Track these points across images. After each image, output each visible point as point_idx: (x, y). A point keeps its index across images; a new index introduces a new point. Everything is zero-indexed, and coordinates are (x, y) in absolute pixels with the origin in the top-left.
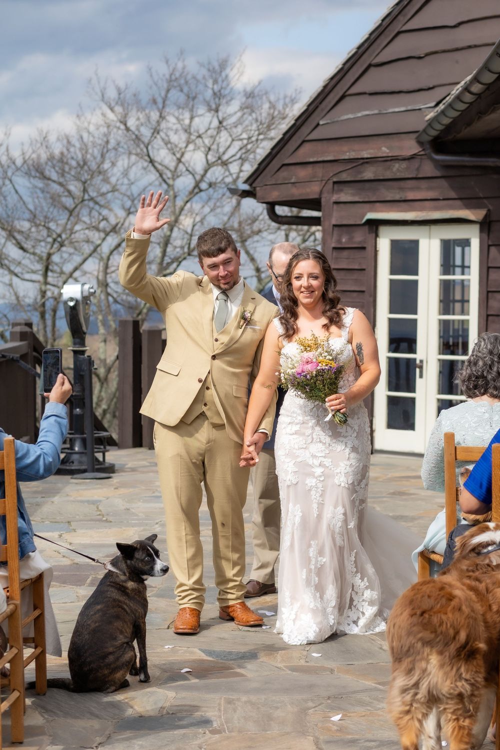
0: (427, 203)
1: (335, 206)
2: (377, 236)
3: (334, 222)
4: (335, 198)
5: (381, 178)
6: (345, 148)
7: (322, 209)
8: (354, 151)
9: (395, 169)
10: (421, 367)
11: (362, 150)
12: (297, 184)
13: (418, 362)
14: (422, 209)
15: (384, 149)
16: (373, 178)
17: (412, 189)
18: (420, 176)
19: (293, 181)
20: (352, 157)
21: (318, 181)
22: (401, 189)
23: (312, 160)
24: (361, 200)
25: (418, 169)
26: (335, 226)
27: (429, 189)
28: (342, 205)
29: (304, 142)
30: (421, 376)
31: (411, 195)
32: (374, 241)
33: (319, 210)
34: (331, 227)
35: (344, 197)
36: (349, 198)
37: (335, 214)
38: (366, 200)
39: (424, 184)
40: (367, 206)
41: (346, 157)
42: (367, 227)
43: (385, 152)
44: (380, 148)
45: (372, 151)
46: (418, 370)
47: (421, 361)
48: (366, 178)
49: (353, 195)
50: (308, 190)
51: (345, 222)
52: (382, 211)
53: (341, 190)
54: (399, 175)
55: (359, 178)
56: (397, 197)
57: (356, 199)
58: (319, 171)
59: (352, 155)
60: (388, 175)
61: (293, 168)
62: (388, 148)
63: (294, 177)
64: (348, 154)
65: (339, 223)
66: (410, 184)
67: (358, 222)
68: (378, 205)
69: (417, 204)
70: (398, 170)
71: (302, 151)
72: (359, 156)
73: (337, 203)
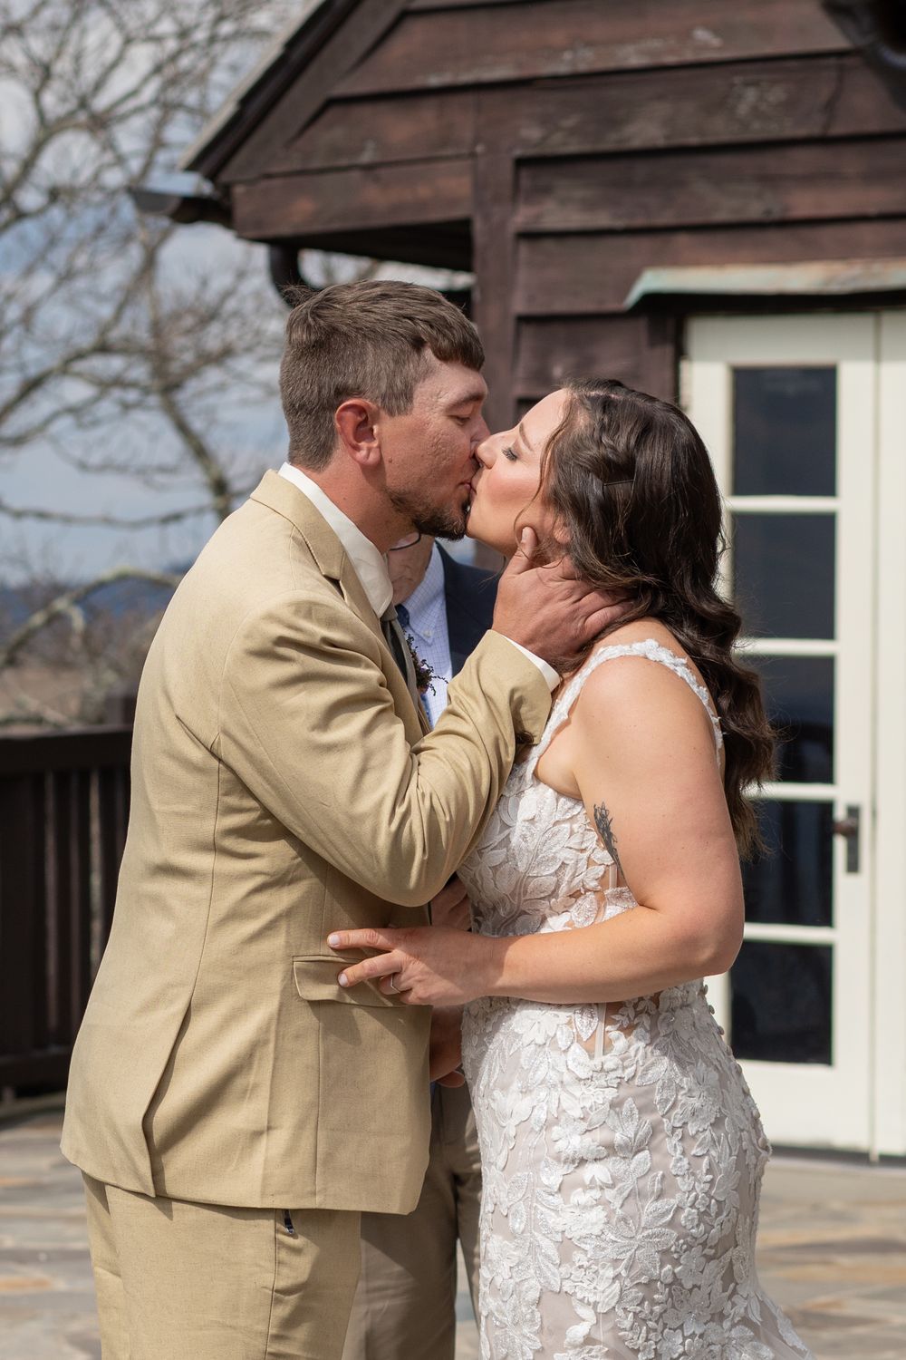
0: (867, 232)
1: (524, 250)
2: (680, 353)
3: (520, 305)
4: (523, 217)
5: (694, 140)
6: (558, 36)
7: (477, 263)
8: (590, 44)
9: (743, 109)
10: (852, 834)
11: (622, 41)
12: (383, 173)
13: (840, 814)
14: (845, 253)
15: (701, 35)
16: (661, 142)
17: (809, 179)
18: (838, 129)
19: (367, 157)
20: (583, 67)
21: (458, 157)
22: (769, 180)
23: (434, 81)
24: (620, 223)
25: (830, 107)
26: (524, 320)
27: (872, 177)
28: (549, 245)
29: (405, 15)
30: (853, 866)
31: (804, 203)
32: (668, 374)
33: (465, 267)
34: (510, 325)
35: (556, 214)
36: (574, 218)
37: (523, 276)
38: (640, 221)
39: (852, 161)
40: (644, 244)
41: (562, 68)
42: (641, 325)
43: (706, 47)
44: (686, 35)
45: (656, 44)
46: (840, 845)
47: (854, 812)
48: (636, 143)
49: (589, 205)
50: (424, 192)
51: (561, 306)
52: (697, 263)
53: (546, 191)
54: (758, 131)
55: (610, 142)
56: (754, 211)
57: (603, 219)
58: (463, 119)
59: (588, 60)
60: (720, 130)
61: (365, 112)
62: (716, 32)
63: (370, 145)
64: (567, 56)
65: (539, 308)
66: (803, 159)
67: (611, 306)
68: (682, 240)
69: (826, 234)
70: (756, 112)
71: (399, 47)
72: (611, 64)
73: (530, 236)
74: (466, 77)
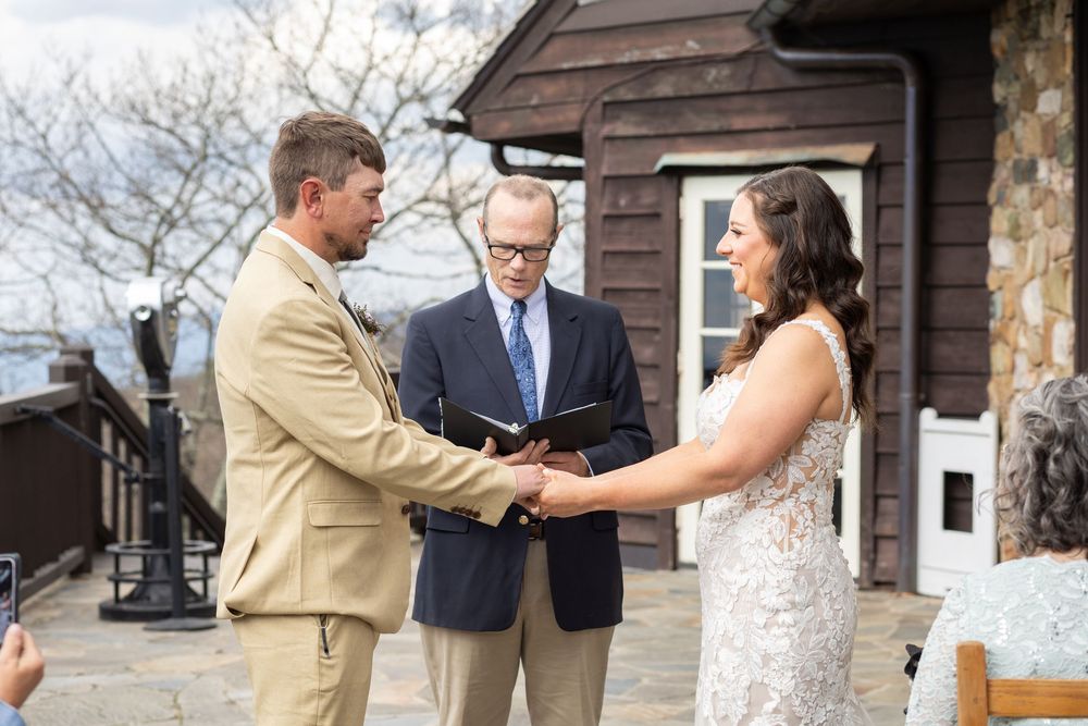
0: (768, 137)
1: (607, 146)
2: (679, 194)
3: (605, 171)
4: (606, 130)
5: (687, 93)
6: (623, 45)
7: (585, 152)
8: (638, 48)
9: (710, 78)
11: (654, 46)
12: (542, 109)
14: (758, 146)
15: (691, 44)
16: (671, 94)
17: (741, 112)
18: (755, 88)
19: (534, 101)
20: (635, 59)
21: (576, 102)
22: (722, 112)
23: (565, 66)
24: (652, 133)
25: (751, 77)
26: (606, 178)
27: (771, 110)
28: (618, 143)
29: (552, 36)
31: (739, 123)
32: (674, 204)
33: (579, 155)
34: (600, 182)
35: (621, 129)
36: (630, 130)
37: (607, 158)
38: (661, 132)
39: (761, 103)
40: (663, 143)
41: (626, 58)
42: (663, 179)
43: (693, 50)
44: (683, 44)
45: (670, 48)
48: (660, 95)
49: (637, 124)
50: (560, 118)
51: (625, 171)
52: (688, 151)
53: (617, 118)
54: (717, 88)
55: (648, 94)
56: (715, 126)
57: (644, 131)
58: (579, 85)
59: (635, 55)
60: (699, 88)
61: (533, 81)
62: (697, 42)
63: (536, 96)
64: (627, 54)
65: (613, 173)
66: (738, 102)
67: (648, 171)
68: (681, 140)
69: (750, 138)
70: (716, 80)
71: (549, 51)
72: (648, 58)
73: (610, 139)
74: (581, 64)
